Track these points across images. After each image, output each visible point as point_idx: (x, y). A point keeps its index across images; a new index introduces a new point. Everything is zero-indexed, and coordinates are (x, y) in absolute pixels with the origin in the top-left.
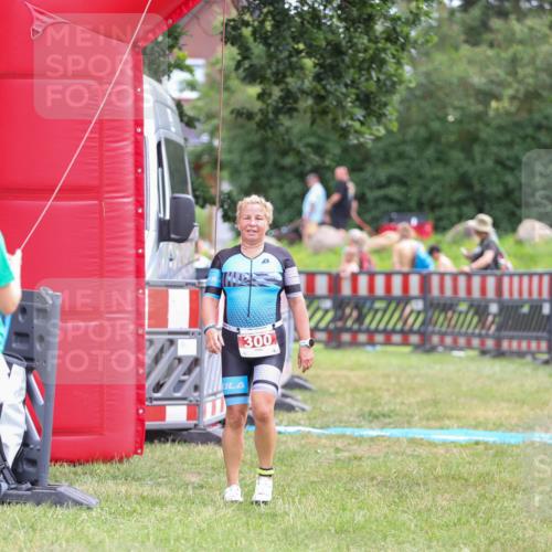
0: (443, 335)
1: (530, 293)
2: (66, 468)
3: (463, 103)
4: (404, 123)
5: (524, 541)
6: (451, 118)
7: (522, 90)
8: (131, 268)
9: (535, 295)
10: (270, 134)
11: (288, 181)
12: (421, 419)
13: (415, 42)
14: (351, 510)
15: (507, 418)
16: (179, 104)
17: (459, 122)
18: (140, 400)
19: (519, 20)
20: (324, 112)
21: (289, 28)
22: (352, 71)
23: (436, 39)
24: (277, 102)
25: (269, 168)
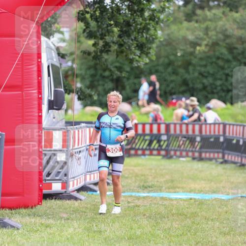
0: (175, 151)
1: (214, 132)
2: (8, 211)
3: (184, 48)
4: (158, 57)
5: (212, 242)
6: (179, 54)
7: (211, 42)
8: (36, 121)
9: (217, 133)
10: (98, 62)
11: (107, 83)
12: (166, 188)
13: (163, 20)
14: (135, 229)
15: (204, 188)
16: (58, 49)
17: (182, 56)
18: (41, 180)
19: (209, 10)
20: (122, 52)
21: (107, 14)
22: (135, 33)
23: (172, 19)
24: (101, 47)
25: (98, 77)
